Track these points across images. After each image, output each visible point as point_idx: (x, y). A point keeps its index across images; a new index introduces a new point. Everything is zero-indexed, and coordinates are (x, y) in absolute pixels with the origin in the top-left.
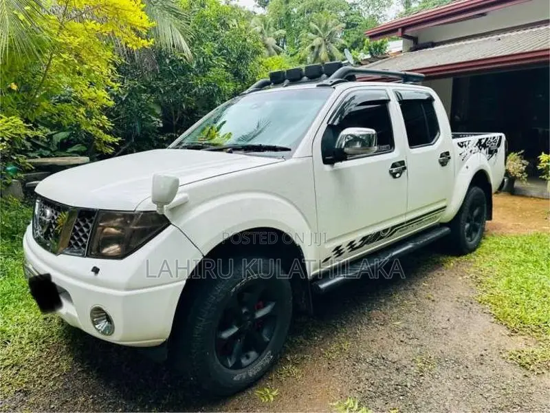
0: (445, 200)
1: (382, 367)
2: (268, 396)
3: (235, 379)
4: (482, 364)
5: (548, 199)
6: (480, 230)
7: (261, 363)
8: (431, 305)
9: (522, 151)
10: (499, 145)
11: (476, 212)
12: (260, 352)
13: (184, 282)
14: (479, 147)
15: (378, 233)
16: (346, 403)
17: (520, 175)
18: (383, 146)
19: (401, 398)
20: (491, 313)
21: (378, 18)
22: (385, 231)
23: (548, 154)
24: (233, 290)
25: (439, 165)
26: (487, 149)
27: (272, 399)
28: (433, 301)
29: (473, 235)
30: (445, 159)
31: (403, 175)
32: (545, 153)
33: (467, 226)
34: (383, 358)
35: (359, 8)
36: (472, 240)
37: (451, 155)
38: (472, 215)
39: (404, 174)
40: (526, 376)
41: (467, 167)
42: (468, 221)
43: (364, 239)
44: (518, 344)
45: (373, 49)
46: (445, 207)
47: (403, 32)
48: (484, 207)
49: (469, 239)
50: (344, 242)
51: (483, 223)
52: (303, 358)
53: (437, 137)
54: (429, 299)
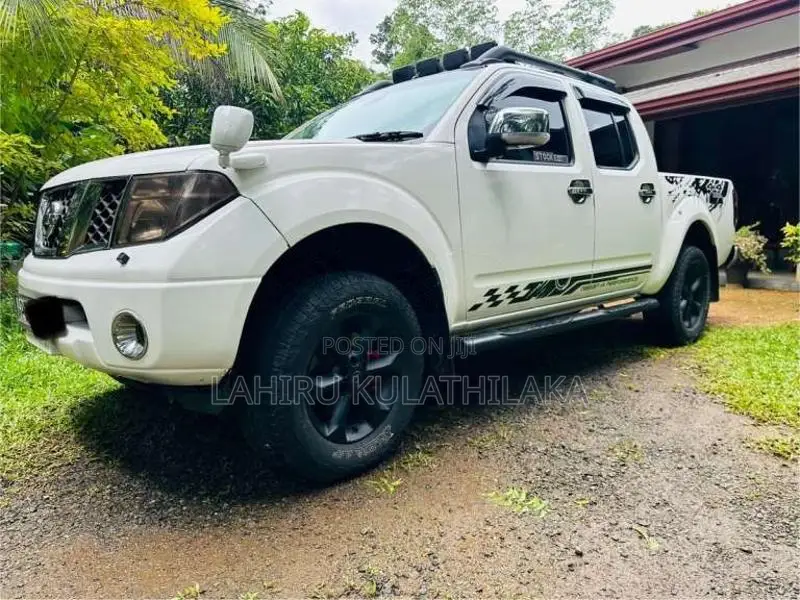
0: (649, 255)
1: (562, 457)
2: (385, 486)
3: (335, 454)
4: (715, 453)
5: (798, 292)
6: (701, 314)
7: (375, 440)
8: (634, 395)
9: (758, 223)
10: (724, 193)
11: (695, 286)
12: (375, 425)
13: (259, 280)
14: (696, 188)
15: (552, 283)
16: (508, 494)
17: (757, 257)
18: (558, 156)
19: (593, 488)
20: (724, 403)
22: (563, 281)
23: (795, 225)
24: (334, 311)
25: (639, 200)
26: (709, 195)
27: (392, 489)
28: (637, 391)
29: (693, 319)
30: (647, 193)
31: (587, 200)
32: (791, 224)
33: (683, 303)
34: (563, 447)
36: (690, 326)
37: (656, 189)
38: (689, 288)
39: (589, 200)
40: (784, 465)
41: (680, 213)
42: (684, 298)
43: (531, 286)
44: (768, 433)
46: (650, 267)
48: (706, 278)
49: (687, 324)
50: (502, 284)
51: (706, 305)
52: (440, 447)
53: (635, 161)
54: (630, 388)
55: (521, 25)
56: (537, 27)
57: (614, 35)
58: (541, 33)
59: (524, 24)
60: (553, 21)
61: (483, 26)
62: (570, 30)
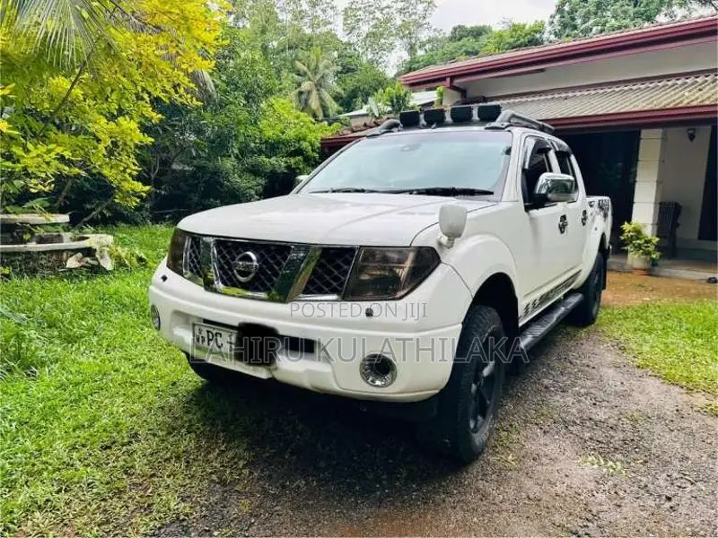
0: (582, 262)
1: (595, 427)
2: (506, 461)
4: (682, 417)
7: (488, 427)
8: (594, 371)
10: (608, 209)
12: (484, 416)
13: (460, 326)
14: (599, 208)
15: (548, 293)
19: (637, 450)
21: (378, 64)
22: (552, 291)
25: (582, 224)
28: (594, 368)
30: (584, 218)
31: (566, 230)
32: (629, 223)
34: (590, 419)
35: (355, 50)
41: (596, 229)
43: (541, 298)
45: (395, 100)
46: (581, 271)
47: (451, 81)
50: (532, 299)
51: (600, 293)
55: (358, 13)
56: (371, 16)
57: (435, 30)
58: (375, 21)
59: (360, 12)
60: (384, 12)
61: (324, 11)
62: (399, 22)
